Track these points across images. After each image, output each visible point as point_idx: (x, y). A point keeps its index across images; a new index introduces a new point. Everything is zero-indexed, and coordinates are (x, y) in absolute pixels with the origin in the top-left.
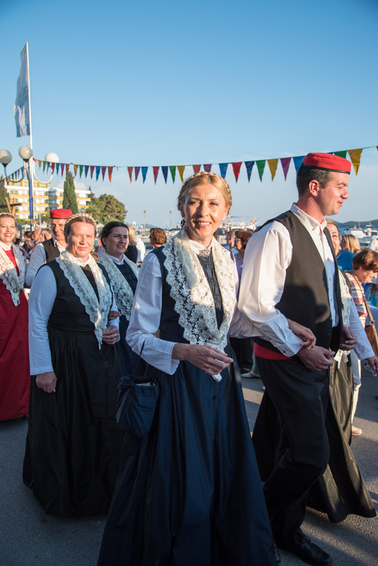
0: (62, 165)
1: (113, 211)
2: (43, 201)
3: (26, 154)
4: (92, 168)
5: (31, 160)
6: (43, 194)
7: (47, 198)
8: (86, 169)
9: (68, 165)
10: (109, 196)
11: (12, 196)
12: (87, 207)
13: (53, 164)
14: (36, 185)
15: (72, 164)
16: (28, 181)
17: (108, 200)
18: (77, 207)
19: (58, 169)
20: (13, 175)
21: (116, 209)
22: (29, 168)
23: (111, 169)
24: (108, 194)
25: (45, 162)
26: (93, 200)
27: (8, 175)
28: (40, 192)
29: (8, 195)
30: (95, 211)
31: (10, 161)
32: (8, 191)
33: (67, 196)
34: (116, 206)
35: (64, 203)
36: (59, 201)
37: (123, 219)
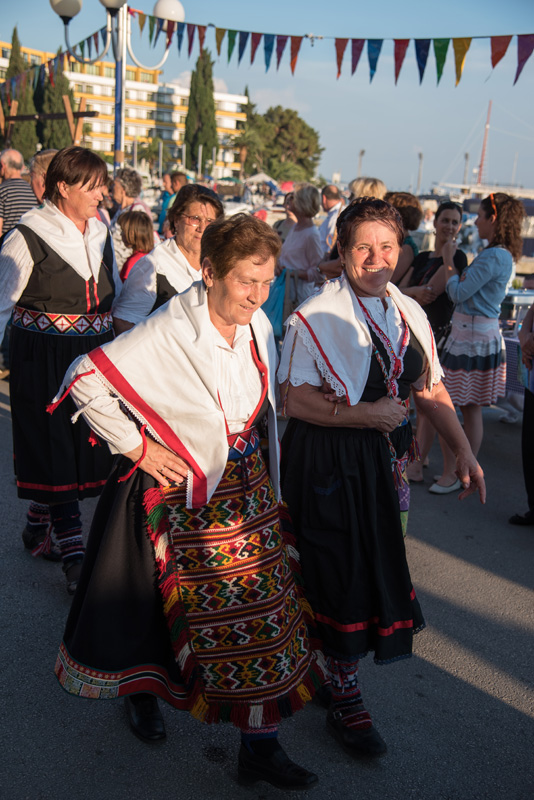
0: (191, 28)
1: (292, 146)
2: (144, 114)
4: (256, 37)
5: (123, 11)
6: (145, 97)
7: (153, 106)
8: (242, 41)
9: (202, 29)
10: (288, 111)
11: (77, 96)
12: (237, 134)
13: (171, 23)
14: (131, 75)
15: (211, 25)
16: (113, 65)
17: (285, 121)
18: (215, 132)
19: (180, 37)
20: (82, 45)
21: (300, 143)
22: (117, 30)
23: (297, 42)
24: (285, 107)
25: (152, 19)
26: (252, 118)
27: (72, 45)
28: (138, 91)
29: (71, 93)
30: (254, 144)
31: (77, 10)
32: (72, 85)
33: (196, 105)
34: (301, 136)
35: (188, 121)
36: (178, 116)
37: (313, 166)
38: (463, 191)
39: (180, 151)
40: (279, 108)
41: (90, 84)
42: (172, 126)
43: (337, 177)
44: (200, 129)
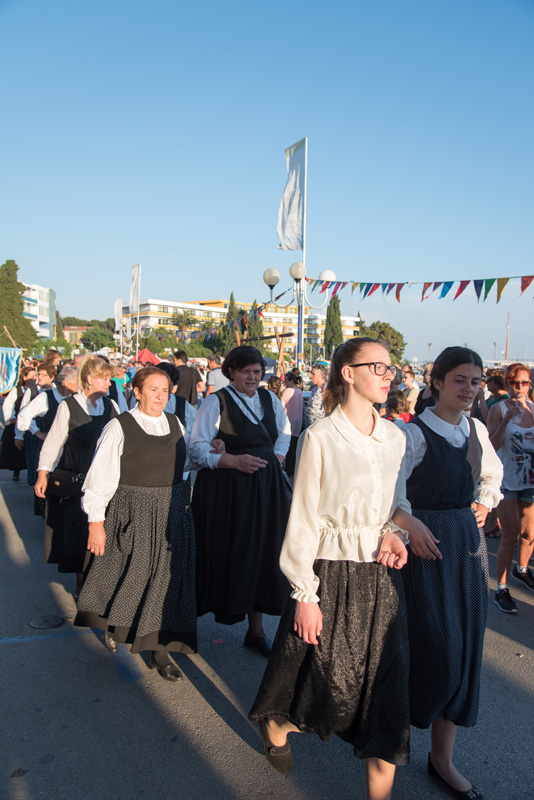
7: (306, 326)
8: (368, 287)
9: (345, 283)
13: (328, 282)
17: (383, 329)
18: (341, 338)
21: (391, 341)
23: (400, 286)
24: (382, 321)
26: (362, 329)
31: (277, 281)
33: (330, 324)
34: (392, 337)
35: (325, 333)
36: (320, 330)
37: (401, 354)
38: (496, 364)
39: (322, 350)
40: (378, 322)
42: (316, 336)
43: (415, 359)
44: (333, 337)
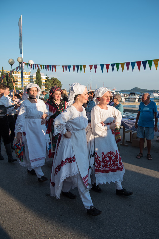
0: (36, 65)
1: (56, 84)
2: (28, 80)
3: (20, 60)
6: (27, 77)
9: (38, 65)
10: (55, 78)
11: (14, 78)
12: (46, 83)
13: (32, 64)
14: (25, 74)
16: (21, 72)
17: (54, 80)
19: (34, 67)
20: (15, 69)
22: (21, 66)
23: (55, 67)
25: (28, 64)
26: (48, 80)
27: (13, 69)
30: (49, 84)
32: (14, 76)
33: (37, 78)
35: (36, 81)
36: (34, 80)
40: (53, 78)
41: (17, 76)
42: (33, 82)
44: (38, 82)
